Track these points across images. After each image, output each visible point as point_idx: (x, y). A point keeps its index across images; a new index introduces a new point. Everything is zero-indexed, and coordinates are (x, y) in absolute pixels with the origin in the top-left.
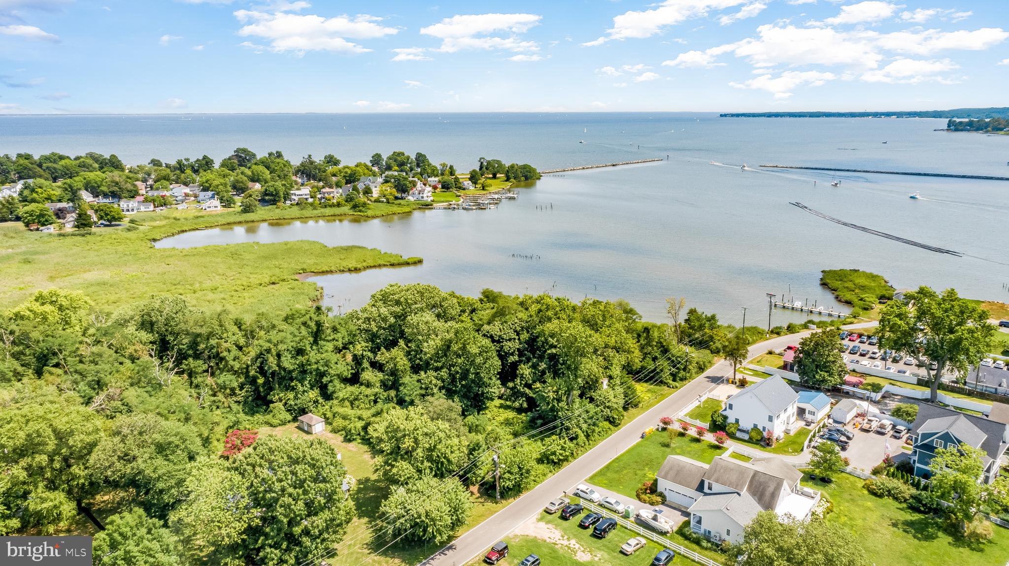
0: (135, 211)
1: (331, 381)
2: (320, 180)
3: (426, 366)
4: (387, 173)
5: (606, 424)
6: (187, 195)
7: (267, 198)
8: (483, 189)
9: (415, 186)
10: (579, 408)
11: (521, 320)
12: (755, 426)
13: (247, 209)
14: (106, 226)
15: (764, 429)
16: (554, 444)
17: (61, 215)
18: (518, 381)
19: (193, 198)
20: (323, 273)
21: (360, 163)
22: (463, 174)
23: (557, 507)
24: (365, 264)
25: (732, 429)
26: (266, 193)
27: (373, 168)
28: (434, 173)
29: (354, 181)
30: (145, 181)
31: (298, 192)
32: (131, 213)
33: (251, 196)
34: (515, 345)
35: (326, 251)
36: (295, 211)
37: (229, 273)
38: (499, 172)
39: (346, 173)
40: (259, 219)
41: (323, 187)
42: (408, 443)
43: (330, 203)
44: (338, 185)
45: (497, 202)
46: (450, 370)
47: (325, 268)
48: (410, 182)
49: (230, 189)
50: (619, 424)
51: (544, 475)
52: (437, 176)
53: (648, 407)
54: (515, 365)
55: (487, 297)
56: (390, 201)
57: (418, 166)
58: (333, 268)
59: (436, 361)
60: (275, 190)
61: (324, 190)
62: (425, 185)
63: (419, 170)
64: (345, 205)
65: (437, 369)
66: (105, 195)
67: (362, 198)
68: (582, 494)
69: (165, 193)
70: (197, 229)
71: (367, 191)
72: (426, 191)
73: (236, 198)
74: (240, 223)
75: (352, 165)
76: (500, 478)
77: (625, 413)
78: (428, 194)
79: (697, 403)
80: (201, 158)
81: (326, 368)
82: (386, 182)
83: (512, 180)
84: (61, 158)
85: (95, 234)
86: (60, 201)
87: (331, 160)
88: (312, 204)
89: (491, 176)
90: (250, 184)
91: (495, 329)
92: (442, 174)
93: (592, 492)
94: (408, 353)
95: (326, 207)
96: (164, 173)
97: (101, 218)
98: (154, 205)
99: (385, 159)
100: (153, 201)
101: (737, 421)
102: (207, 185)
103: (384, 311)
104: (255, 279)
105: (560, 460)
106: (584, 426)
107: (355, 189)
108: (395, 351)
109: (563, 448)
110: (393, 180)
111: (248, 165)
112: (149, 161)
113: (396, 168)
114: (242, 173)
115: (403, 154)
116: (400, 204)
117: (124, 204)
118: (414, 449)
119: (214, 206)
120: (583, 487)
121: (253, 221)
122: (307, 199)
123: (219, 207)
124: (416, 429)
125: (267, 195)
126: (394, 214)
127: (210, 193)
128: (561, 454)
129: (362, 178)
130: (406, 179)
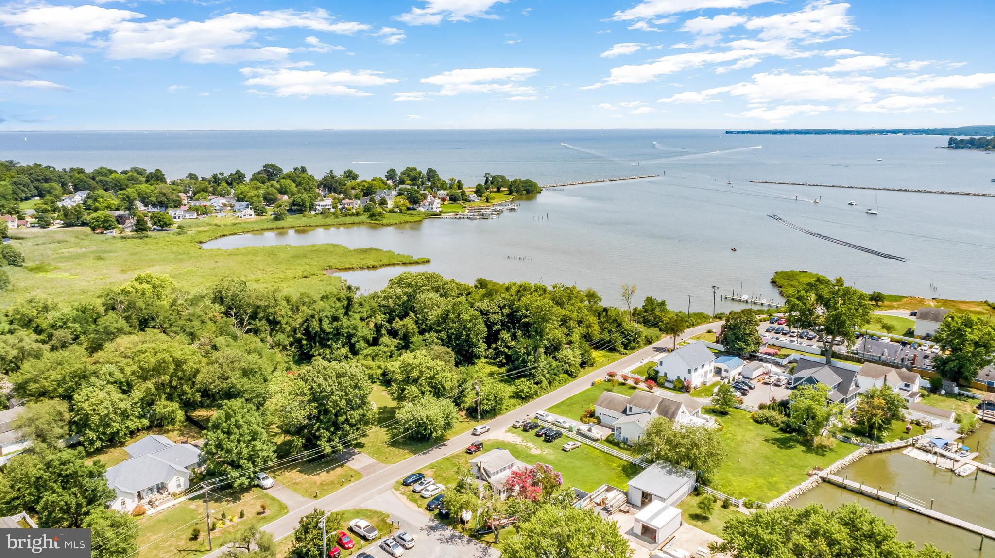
0: (181, 219)
1: (358, 341)
2: (340, 193)
3: (430, 329)
4: (400, 186)
5: (566, 376)
6: (224, 205)
7: (294, 208)
8: (487, 201)
9: (425, 198)
10: (544, 361)
11: (504, 299)
12: (679, 377)
13: (278, 218)
14: (159, 230)
15: (685, 379)
16: (524, 385)
17: (120, 221)
18: (499, 343)
19: (229, 208)
20: (346, 269)
21: (376, 178)
22: (470, 188)
23: (520, 424)
24: (381, 263)
25: (662, 381)
26: (294, 204)
27: (388, 182)
28: (443, 187)
29: (371, 194)
30: (186, 192)
31: (321, 203)
32: (178, 220)
33: (280, 206)
34: (497, 317)
35: (347, 252)
36: (320, 220)
37: (268, 269)
38: (502, 186)
39: (364, 186)
40: (288, 226)
41: (344, 199)
42: (415, 374)
43: (350, 212)
44: (357, 197)
45: (499, 213)
46: (448, 332)
47: (348, 266)
48: (421, 195)
49: (262, 199)
50: (576, 377)
51: (514, 406)
52: (445, 189)
53: (601, 367)
54: (498, 331)
55: (481, 284)
56: (403, 211)
57: (429, 180)
58: (354, 266)
59: (437, 326)
60: (302, 200)
61: (344, 201)
62: (434, 197)
63: (430, 184)
64: (363, 214)
65: (438, 332)
66: (154, 205)
67: (378, 209)
68: (539, 417)
69: (206, 203)
70: (236, 234)
71: (383, 203)
72: (435, 203)
73: (267, 208)
74: (272, 229)
75: (369, 179)
76: (480, 403)
77: (581, 370)
78: (437, 205)
79: (640, 365)
80: (234, 172)
81: (354, 332)
82: (400, 194)
83: (514, 193)
84: (111, 172)
85: (151, 237)
86: (117, 209)
87: (350, 175)
88: (334, 214)
89: (495, 190)
90: (279, 196)
91: (485, 305)
92: (451, 188)
93: (547, 416)
94: (416, 322)
95: (346, 216)
96: (203, 186)
97: (155, 224)
98: (197, 213)
99: (399, 174)
100: (197, 210)
101: (666, 374)
102: (242, 196)
103: (399, 291)
104: (290, 274)
105: (527, 396)
106: (548, 376)
107: (372, 200)
108: (406, 320)
109: (530, 388)
110: (406, 193)
111: (276, 179)
112: (187, 175)
113: (409, 182)
114: (272, 186)
115: (415, 170)
116: (412, 214)
117: (171, 212)
118: (419, 377)
119: (249, 214)
120: (541, 412)
121: (283, 228)
122: (329, 209)
123: (253, 216)
124: (420, 364)
125: (294, 205)
126: (407, 222)
127: (245, 204)
128: (527, 392)
129: (378, 191)
130: (417, 192)
